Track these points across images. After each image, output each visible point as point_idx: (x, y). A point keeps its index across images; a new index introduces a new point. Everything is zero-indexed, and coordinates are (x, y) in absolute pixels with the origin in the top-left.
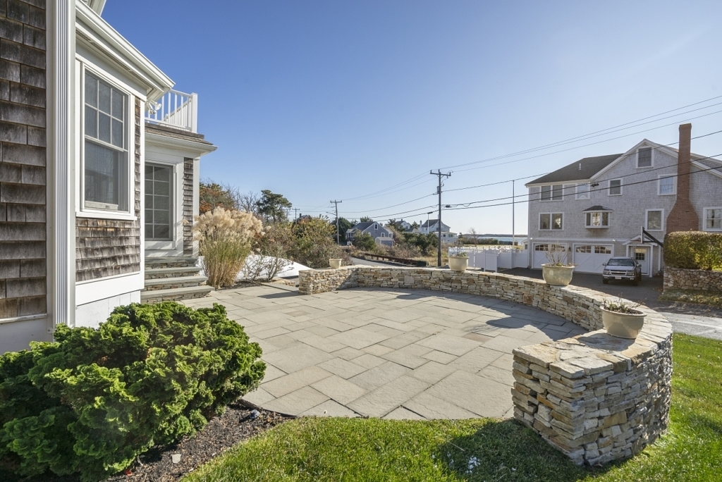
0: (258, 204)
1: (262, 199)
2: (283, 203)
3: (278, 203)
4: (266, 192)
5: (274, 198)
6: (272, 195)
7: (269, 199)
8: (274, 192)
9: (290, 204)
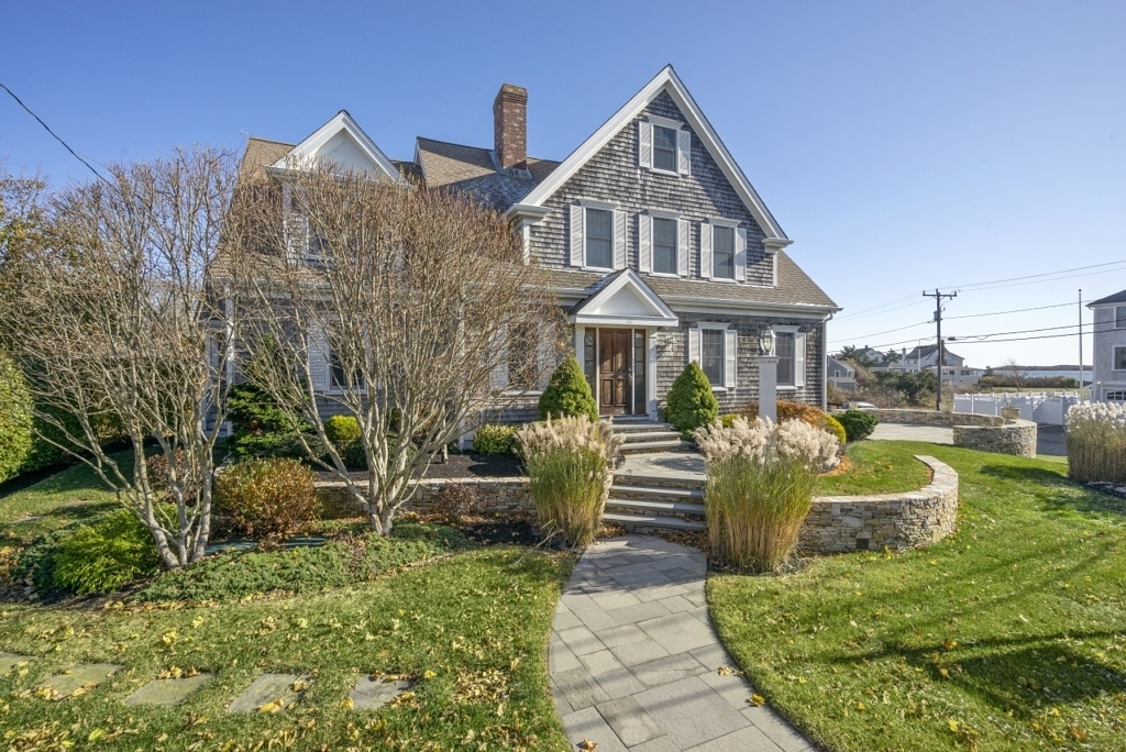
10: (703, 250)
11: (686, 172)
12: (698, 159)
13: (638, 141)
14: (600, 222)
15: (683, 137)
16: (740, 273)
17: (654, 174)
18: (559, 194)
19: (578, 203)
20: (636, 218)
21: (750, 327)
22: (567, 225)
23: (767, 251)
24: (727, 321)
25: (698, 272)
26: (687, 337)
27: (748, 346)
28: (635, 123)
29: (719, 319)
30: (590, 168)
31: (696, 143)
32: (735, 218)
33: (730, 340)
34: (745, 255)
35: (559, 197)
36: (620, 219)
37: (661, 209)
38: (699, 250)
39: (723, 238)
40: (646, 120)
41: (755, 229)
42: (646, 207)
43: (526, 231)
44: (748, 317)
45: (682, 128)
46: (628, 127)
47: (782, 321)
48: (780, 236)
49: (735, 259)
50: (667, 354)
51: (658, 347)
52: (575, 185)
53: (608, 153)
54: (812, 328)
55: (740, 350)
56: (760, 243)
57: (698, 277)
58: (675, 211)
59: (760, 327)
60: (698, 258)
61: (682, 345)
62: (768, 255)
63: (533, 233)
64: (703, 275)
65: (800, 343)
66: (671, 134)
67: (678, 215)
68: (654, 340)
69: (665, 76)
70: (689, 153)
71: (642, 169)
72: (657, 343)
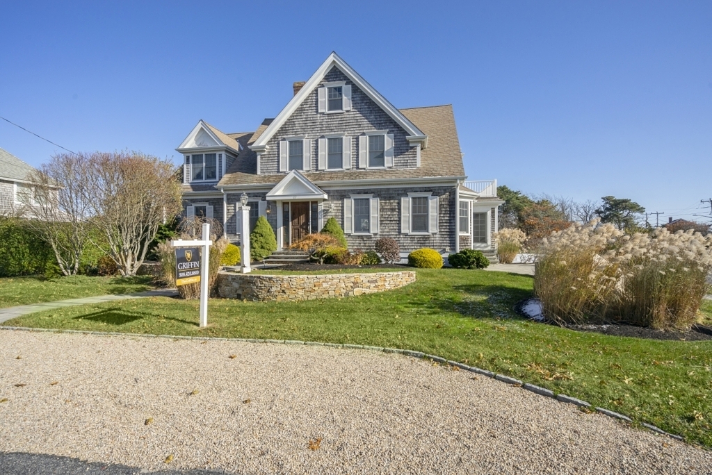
0: (598, 212)
1: (603, 206)
2: (632, 208)
3: (624, 209)
4: (607, 199)
5: (619, 204)
6: (615, 201)
7: (612, 206)
8: (618, 197)
9: (642, 208)
10: (360, 152)
11: (348, 109)
12: (358, 99)
13: (317, 99)
14: (296, 147)
15: (347, 89)
16: (389, 161)
17: (328, 114)
18: (275, 137)
19: (284, 139)
20: (317, 141)
21: (390, 194)
22: (279, 151)
23: (411, 145)
24: (372, 193)
25: (358, 165)
26: (343, 204)
27: (389, 207)
28: (316, 90)
29: (366, 192)
30: (291, 121)
31: (356, 89)
32: (385, 128)
33: (374, 203)
34: (393, 150)
35: (275, 138)
36: (307, 144)
37: (333, 133)
38: (358, 152)
39: (376, 143)
40: (323, 86)
41: (399, 132)
42: (322, 134)
43: (259, 157)
44: (389, 189)
45: (346, 84)
46: (312, 93)
47: (418, 190)
48: (418, 133)
49: (385, 154)
50: (330, 214)
51: (324, 210)
52: (283, 130)
53: (301, 110)
54: (445, 192)
55: (382, 210)
56: (406, 140)
57: (358, 168)
58: (342, 132)
59: (398, 194)
60: (358, 157)
61: (340, 208)
62: (412, 148)
63: (262, 158)
64: (360, 167)
65: (433, 204)
66: (339, 90)
67: (343, 135)
68: (321, 207)
69: (331, 58)
70: (350, 97)
71: (320, 113)
72: (323, 208)
